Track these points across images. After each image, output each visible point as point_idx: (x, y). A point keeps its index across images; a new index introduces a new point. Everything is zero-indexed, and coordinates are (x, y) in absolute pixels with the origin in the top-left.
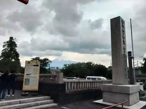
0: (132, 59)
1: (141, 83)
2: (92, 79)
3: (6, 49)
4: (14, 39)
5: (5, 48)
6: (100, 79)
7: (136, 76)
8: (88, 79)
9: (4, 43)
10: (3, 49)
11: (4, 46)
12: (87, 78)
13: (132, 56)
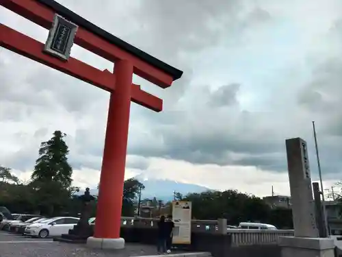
0: (321, 195)
1: (339, 236)
2: (251, 227)
3: (45, 156)
4: (63, 135)
5: (43, 155)
6: (266, 228)
7: (329, 223)
8: (243, 227)
9: (43, 143)
10: (39, 156)
11: (41, 151)
12: (240, 226)
13: (320, 190)
